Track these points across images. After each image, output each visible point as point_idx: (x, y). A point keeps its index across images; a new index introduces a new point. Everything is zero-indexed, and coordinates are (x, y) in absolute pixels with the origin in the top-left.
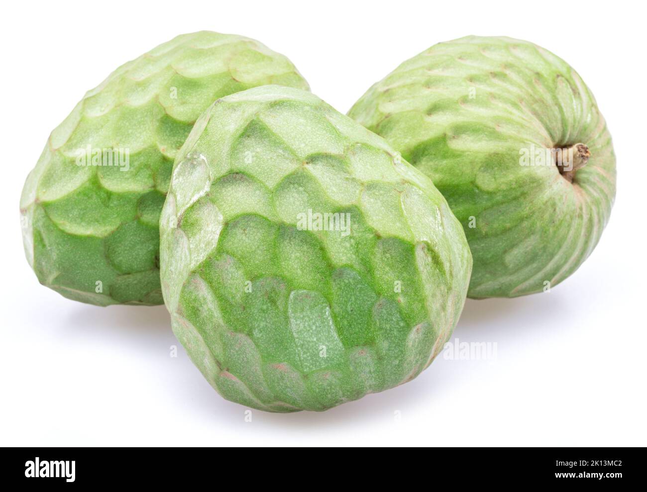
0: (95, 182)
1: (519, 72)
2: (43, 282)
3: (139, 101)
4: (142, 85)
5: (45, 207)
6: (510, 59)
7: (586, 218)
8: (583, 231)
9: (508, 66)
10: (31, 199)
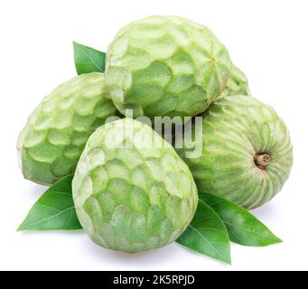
0: (47, 141)
1: (247, 119)
2: (26, 178)
3: (65, 106)
4: (67, 99)
5: (27, 149)
6: (245, 113)
7: (265, 185)
8: (263, 191)
9: (244, 116)
10: (21, 145)
